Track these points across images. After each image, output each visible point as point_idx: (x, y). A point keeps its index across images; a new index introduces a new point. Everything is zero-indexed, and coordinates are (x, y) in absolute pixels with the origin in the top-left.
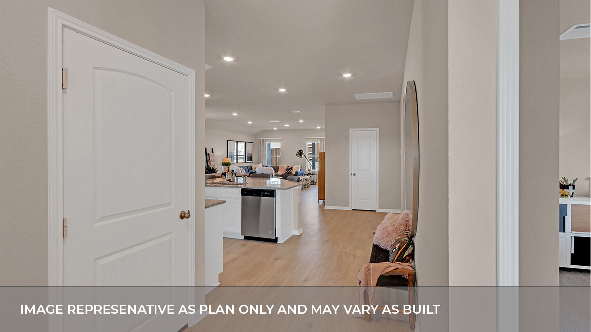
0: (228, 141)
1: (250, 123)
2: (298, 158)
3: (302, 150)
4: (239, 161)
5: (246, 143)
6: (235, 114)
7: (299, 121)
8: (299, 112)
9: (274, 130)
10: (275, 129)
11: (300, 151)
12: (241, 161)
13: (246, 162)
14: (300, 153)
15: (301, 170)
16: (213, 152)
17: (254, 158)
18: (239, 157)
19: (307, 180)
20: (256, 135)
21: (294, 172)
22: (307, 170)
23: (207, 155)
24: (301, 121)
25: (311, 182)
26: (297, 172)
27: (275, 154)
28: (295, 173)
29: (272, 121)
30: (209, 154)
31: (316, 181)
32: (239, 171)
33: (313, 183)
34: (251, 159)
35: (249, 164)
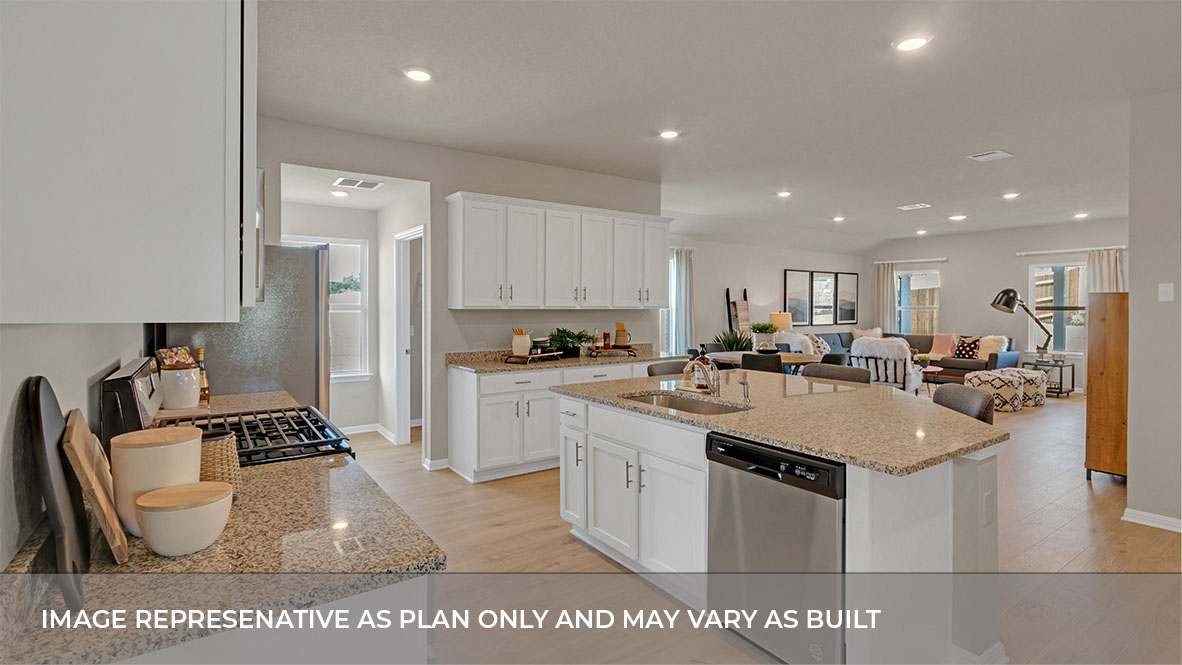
0: (785, 271)
1: (839, 219)
2: (1001, 315)
3: (1012, 291)
4: (818, 320)
5: (836, 275)
6: (784, 195)
7: (1000, 195)
8: (1000, 154)
9: (917, 238)
10: (921, 232)
11: (1006, 292)
12: (823, 319)
13: (836, 323)
14: (1008, 300)
15: (1009, 350)
16: (745, 299)
17: (860, 315)
18: (814, 310)
19: (1030, 382)
20: (865, 255)
21: (983, 355)
22: (1032, 349)
23: (730, 305)
24: (1010, 196)
25: (1049, 390)
26: (994, 357)
27: (927, 302)
28: (986, 359)
29: (905, 208)
30: (734, 303)
31: (1067, 386)
32: (807, 348)
33: (1056, 392)
34: (851, 314)
35: (846, 329)
